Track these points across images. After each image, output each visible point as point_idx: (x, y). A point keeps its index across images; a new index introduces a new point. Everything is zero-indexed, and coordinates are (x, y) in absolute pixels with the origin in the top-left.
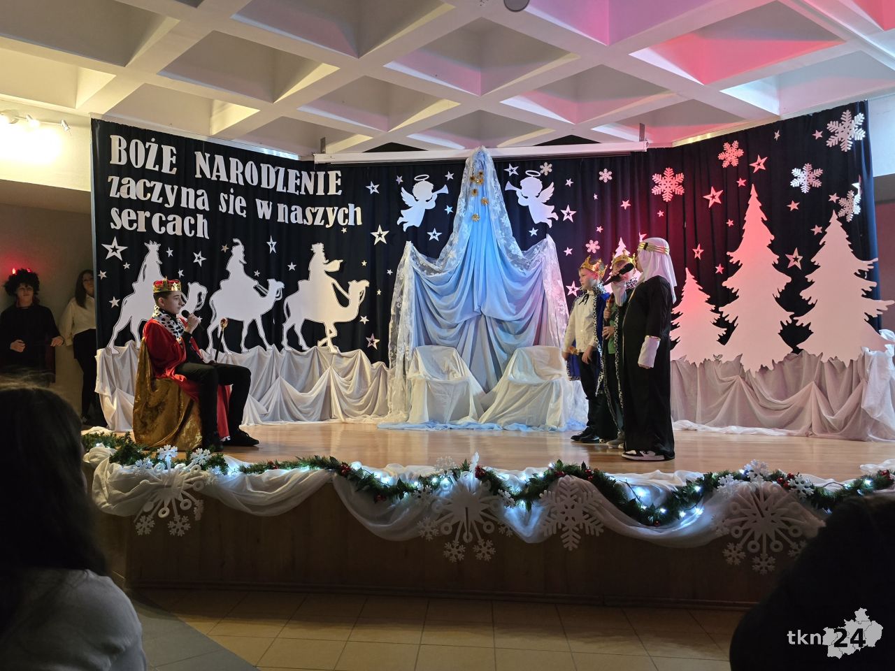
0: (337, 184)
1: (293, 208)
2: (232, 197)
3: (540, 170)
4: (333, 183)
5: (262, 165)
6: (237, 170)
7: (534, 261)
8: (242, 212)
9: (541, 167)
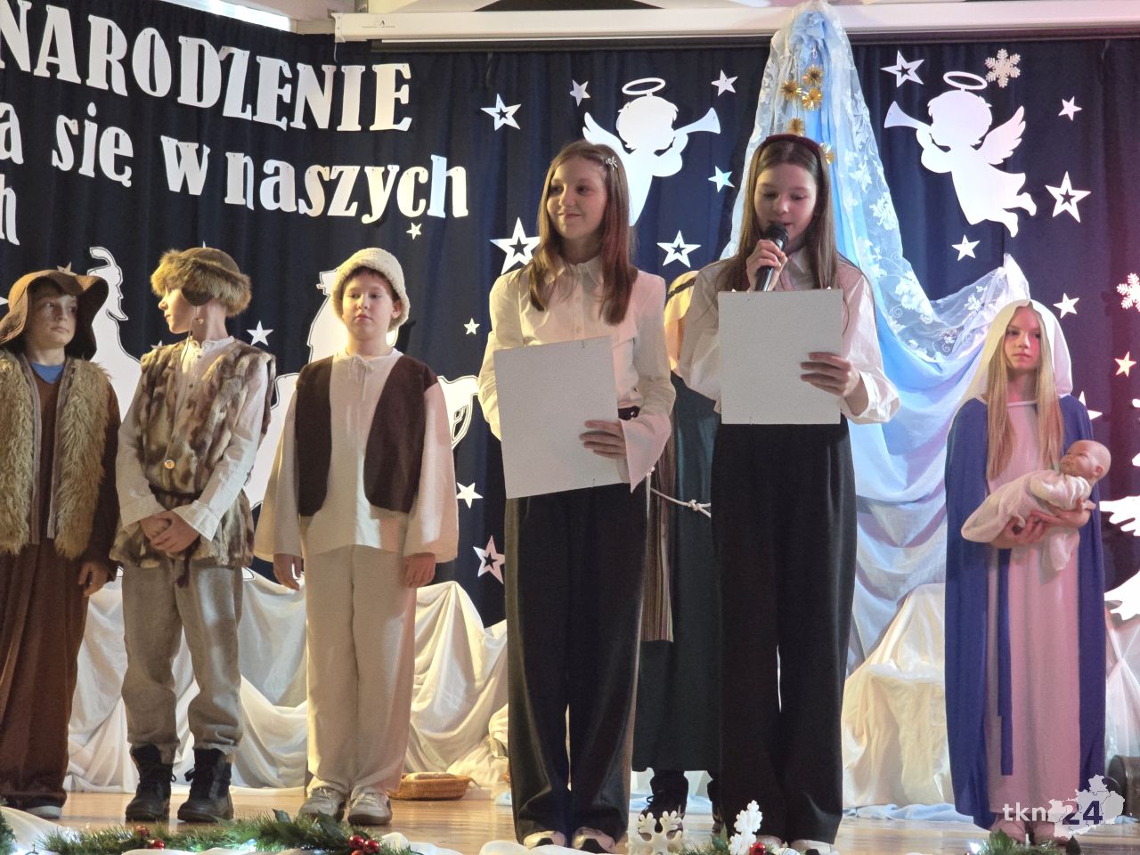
0: (397, 101)
1: (269, 166)
2: (91, 128)
3: (984, 71)
4: (388, 95)
5: (182, 39)
6: (109, 51)
7: (966, 333)
8: (120, 171)
9: (990, 62)
